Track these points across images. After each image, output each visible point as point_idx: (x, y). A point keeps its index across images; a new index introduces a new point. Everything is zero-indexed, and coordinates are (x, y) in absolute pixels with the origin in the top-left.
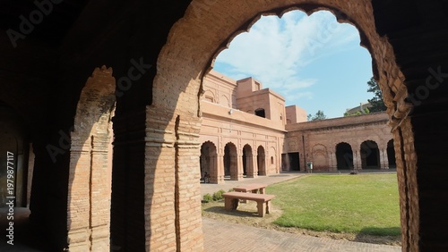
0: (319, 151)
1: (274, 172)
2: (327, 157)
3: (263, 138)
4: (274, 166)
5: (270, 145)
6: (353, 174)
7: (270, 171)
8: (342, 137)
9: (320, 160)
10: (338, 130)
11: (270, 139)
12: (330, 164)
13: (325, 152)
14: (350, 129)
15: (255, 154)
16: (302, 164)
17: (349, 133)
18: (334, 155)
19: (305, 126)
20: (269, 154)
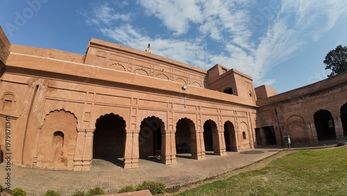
0: (295, 122)
1: (247, 148)
2: (305, 128)
3: (231, 113)
4: (247, 141)
5: (240, 120)
6: (340, 145)
7: (242, 147)
8: (319, 104)
9: (298, 131)
10: (314, 97)
11: (239, 114)
12: (310, 135)
13: (302, 123)
14: (327, 94)
15: (221, 130)
16: (278, 137)
17: (326, 99)
18: (313, 125)
19: (276, 100)
20: (240, 128)
